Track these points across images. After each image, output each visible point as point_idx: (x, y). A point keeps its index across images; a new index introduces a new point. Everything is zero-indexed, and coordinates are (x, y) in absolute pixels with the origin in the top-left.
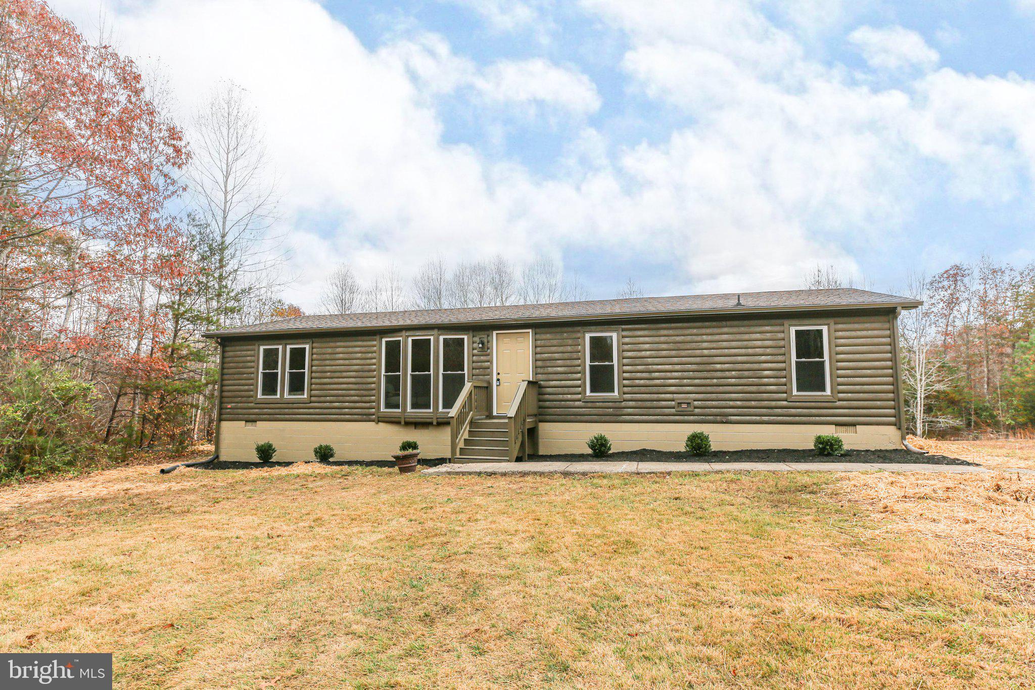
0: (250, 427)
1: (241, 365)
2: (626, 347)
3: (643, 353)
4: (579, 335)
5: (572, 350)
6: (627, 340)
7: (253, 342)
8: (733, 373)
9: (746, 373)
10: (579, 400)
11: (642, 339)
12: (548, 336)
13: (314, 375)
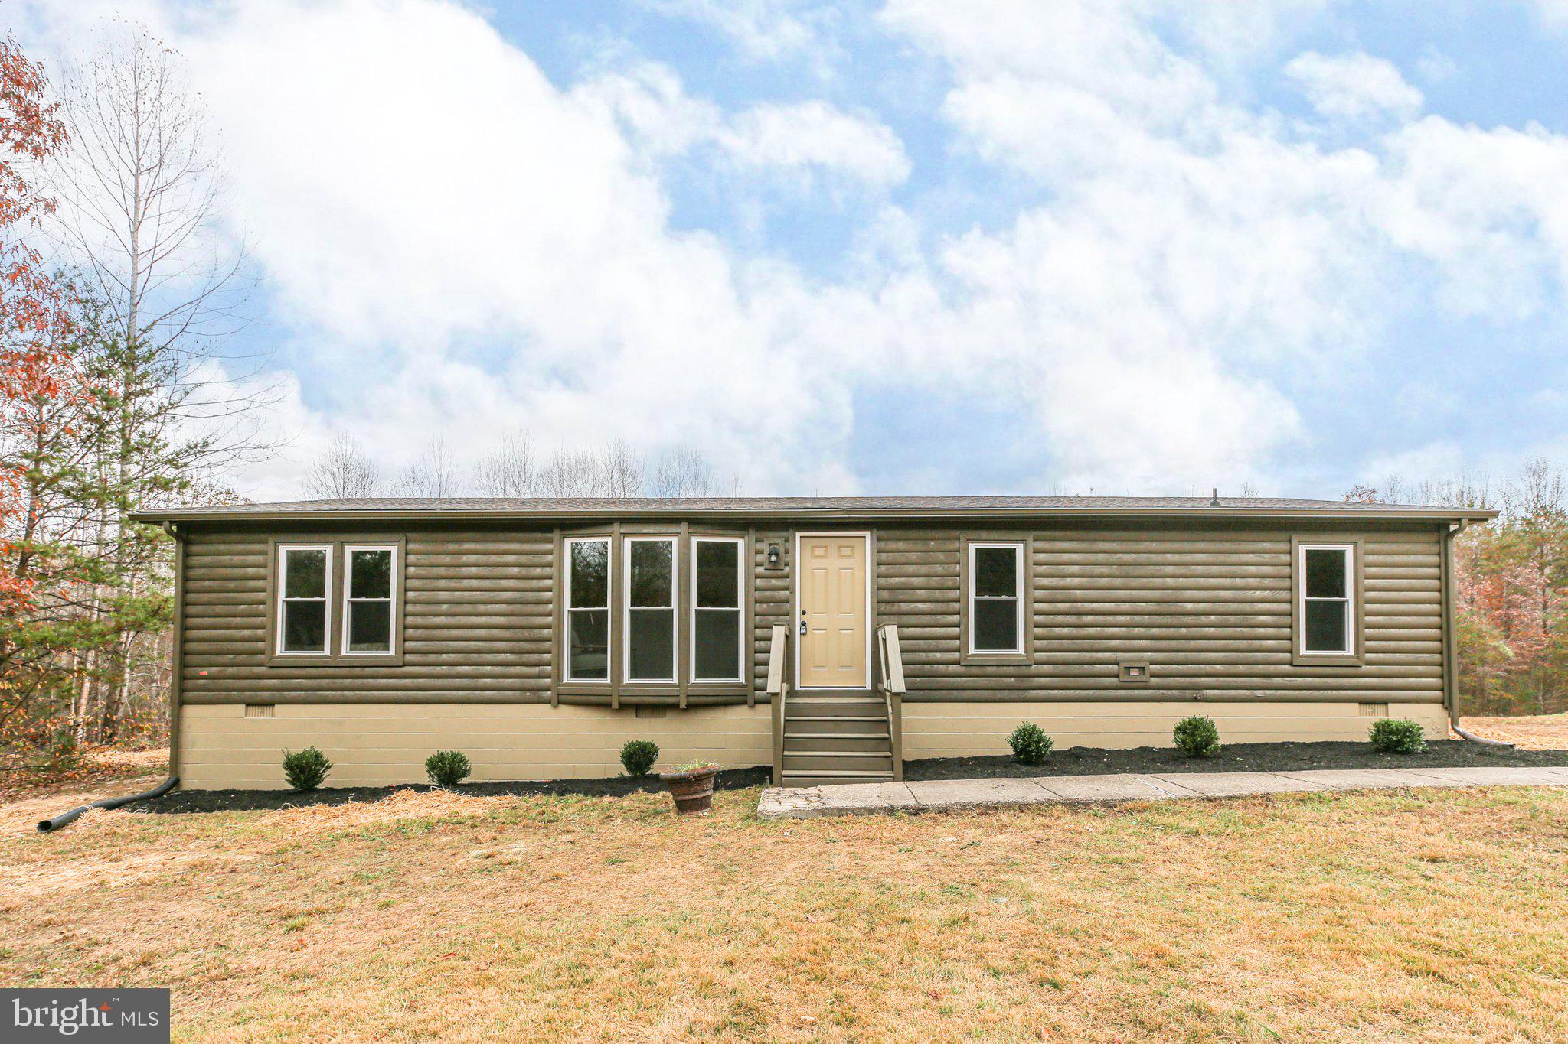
0: (258, 716)
1: (232, 585)
2: (1040, 569)
3: (1068, 581)
4: (956, 545)
5: (945, 572)
6: (1041, 557)
7: (263, 536)
8: (1212, 617)
9: (1232, 619)
10: (957, 663)
11: (1066, 557)
12: (901, 545)
13: (410, 608)
